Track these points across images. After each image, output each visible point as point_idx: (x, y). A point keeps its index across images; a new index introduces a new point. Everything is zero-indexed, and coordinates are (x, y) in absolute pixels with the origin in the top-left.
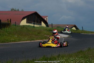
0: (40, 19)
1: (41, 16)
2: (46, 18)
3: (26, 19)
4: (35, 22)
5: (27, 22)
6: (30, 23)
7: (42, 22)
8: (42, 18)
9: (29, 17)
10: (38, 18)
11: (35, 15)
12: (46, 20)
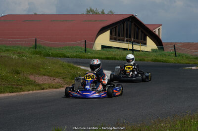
0: (144, 31)
1: (145, 26)
2: (157, 30)
3: (109, 32)
4: (130, 37)
5: (112, 38)
6: (119, 40)
7: (148, 38)
8: (148, 28)
9: (115, 28)
10: (139, 29)
11: (132, 22)
12: (157, 33)
